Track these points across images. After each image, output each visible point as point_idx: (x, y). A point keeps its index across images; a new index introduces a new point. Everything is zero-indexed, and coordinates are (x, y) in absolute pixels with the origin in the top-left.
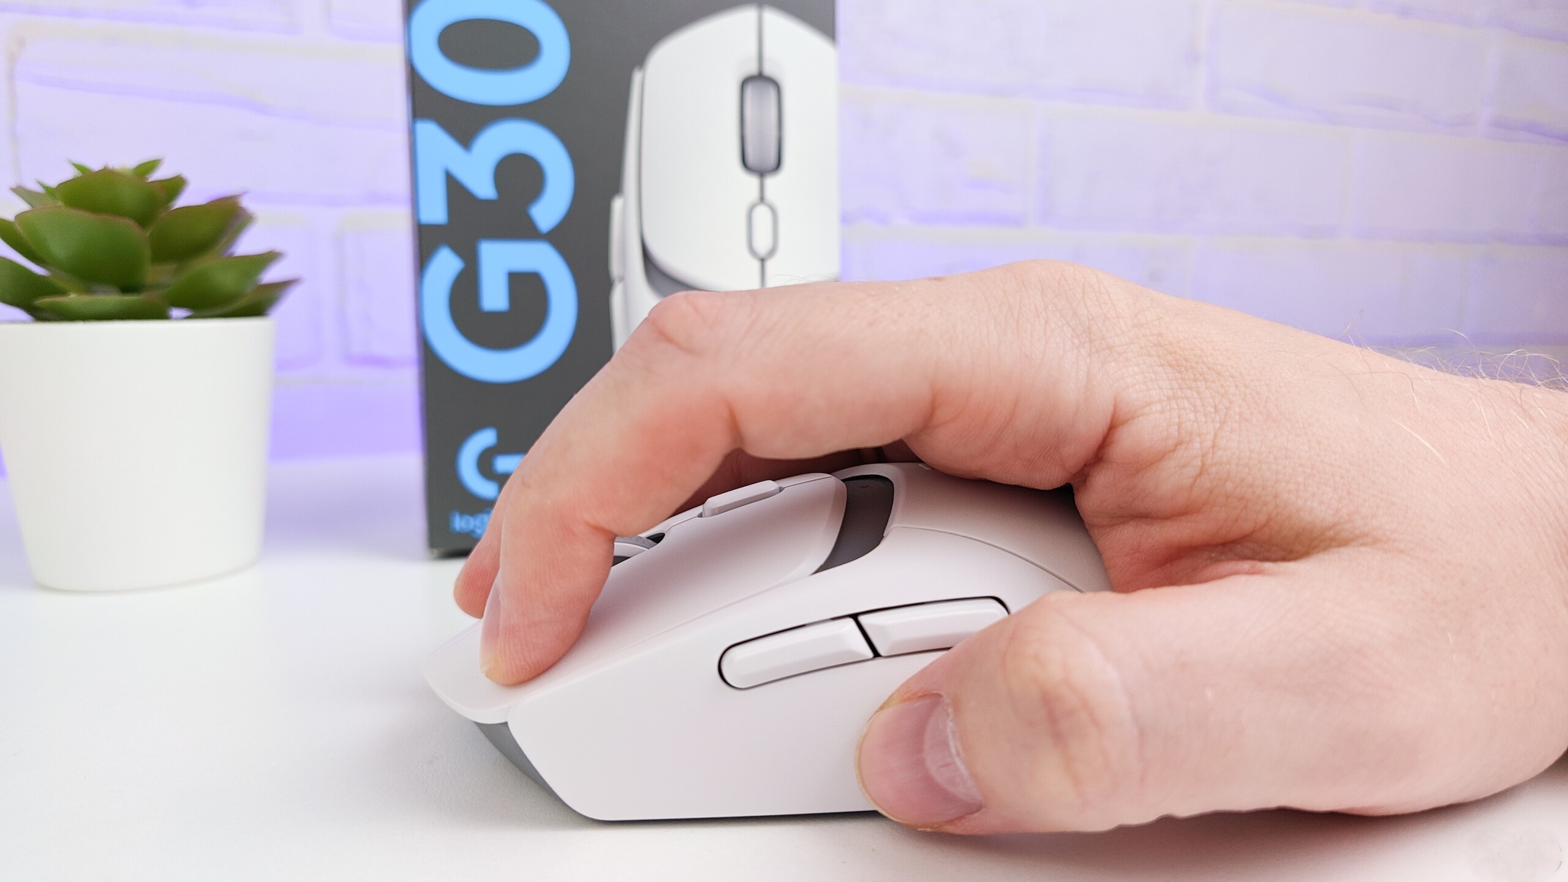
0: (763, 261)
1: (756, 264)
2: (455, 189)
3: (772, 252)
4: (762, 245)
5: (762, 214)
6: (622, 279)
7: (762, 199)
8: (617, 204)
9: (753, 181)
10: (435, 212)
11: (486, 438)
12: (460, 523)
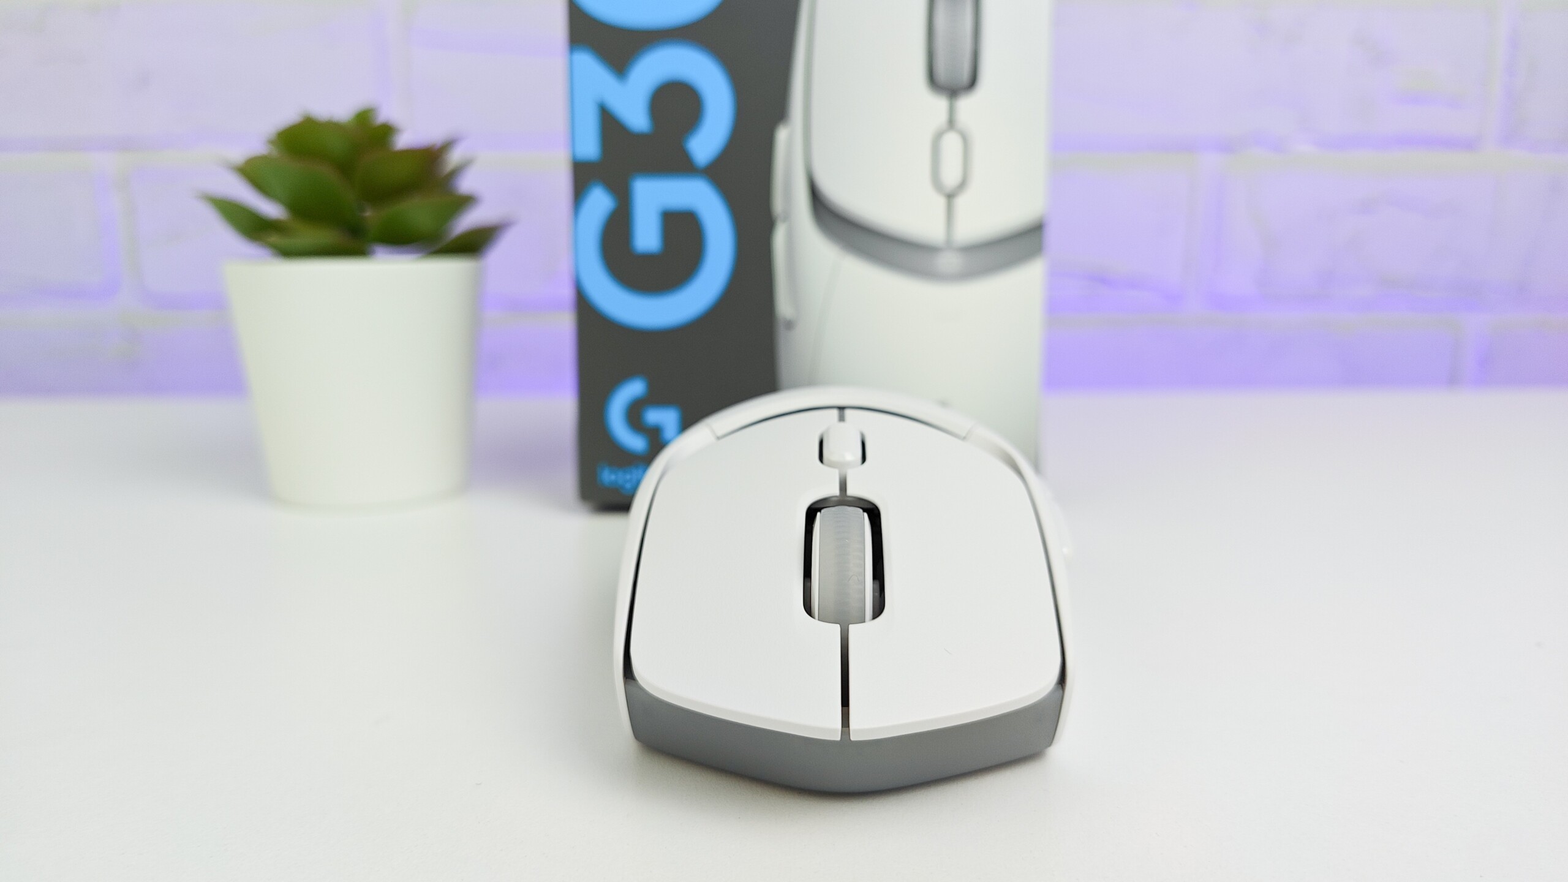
0: (950, 196)
1: (941, 202)
2: (609, 122)
3: (963, 185)
4: (951, 176)
5: (951, 143)
6: (787, 217)
7: (951, 123)
8: (782, 135)
9: (940, 104)
10: (590, 148)
11: (634, 389)
12: (608, 476)
